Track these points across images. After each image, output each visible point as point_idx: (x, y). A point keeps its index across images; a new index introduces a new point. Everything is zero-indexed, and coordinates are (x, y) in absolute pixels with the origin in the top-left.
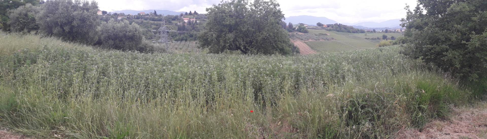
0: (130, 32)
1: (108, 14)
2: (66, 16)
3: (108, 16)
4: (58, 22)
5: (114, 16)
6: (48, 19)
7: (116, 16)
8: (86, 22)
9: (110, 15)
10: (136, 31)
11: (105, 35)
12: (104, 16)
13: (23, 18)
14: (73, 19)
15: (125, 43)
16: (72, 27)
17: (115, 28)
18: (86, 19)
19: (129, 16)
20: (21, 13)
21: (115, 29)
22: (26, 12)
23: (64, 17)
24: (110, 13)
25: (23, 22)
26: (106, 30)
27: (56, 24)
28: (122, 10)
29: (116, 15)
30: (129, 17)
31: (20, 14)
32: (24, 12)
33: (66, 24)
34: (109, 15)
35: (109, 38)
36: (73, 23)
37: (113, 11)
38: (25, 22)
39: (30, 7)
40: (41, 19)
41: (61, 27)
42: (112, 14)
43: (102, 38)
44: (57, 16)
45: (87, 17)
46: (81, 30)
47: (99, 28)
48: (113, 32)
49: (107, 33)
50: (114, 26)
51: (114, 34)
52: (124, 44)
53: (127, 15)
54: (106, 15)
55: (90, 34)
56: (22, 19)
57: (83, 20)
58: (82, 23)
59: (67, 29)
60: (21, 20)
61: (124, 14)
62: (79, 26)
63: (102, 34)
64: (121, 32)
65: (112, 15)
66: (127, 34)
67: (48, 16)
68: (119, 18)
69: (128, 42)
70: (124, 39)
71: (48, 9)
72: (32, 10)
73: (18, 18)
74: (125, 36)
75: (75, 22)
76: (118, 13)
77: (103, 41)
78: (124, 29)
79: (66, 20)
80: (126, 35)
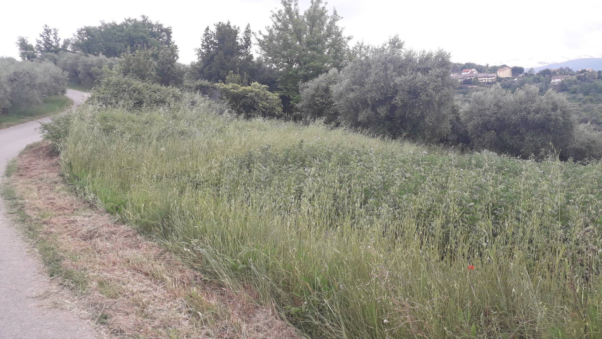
0: (537, 113)
1: (526, 74)
2: (383, 87)
3: (525, 78)
4: (368, 99)
5: (542, 77)
6: (351, 95)
7: (547, 76)
8: (421, 96)
9: (532, 75)
10: (555, 109)
11: (477, 120)
12: (516, 79)
13: (322, 96)
14: (396, 92)
15: (525, 138)
16: (394, 108)
17: (501, 104)
18: (421, 89)
19: (583, 74)
20: (318, 87)
21: (500, 107)
22: (328, 85)
23: (378, 89)
24: (532, 70)
25: (320, 103)
26: (480, 110)
27: (365, 103)
28: (566, 60)
29: (547, 73)
30: (584, 76)
31: (317, 89)
32: (324, 84)
33: (381, 103)
34: (530, 74)
35: (486, 127)
36: (395, 100)
37: (540, 65)
38: (323, 103)
39: (335, 74)
40: (341, 95)
41: (374, 108)
42: (537, 72)
43: (470, 126)
44: (367, 87)
45: (423, 85)
46: (410, 113)
47: (464, 108)
48: (495, 113)
49: (481, 116)
50: (499, 101)
51: (498, 119)
52: (523, 139)
53: (578, 72)
54: (521, 75)
55: (427, 119)
56: (319, 98)
57: (414, 92)
58: (413, 98)
59: (382, 111)
60: (318, 100)
61: (570, 70)
62: (405, 105)
63: (471, 119)
64: (515, 112)
65: (538, 74)
66: (531, 116)
67: (352, 90)
68: (556, 81)
69: (532, 136)
70: (523, 130)
71: (354, 76)
72: (336, 81)
73: (313, 96)
74: (525, 121)
75: (397, 98)
76: (553, 68)
77: (472, 134)
78: (523, 106)
79: (382, 94)
80: (527, 119)
